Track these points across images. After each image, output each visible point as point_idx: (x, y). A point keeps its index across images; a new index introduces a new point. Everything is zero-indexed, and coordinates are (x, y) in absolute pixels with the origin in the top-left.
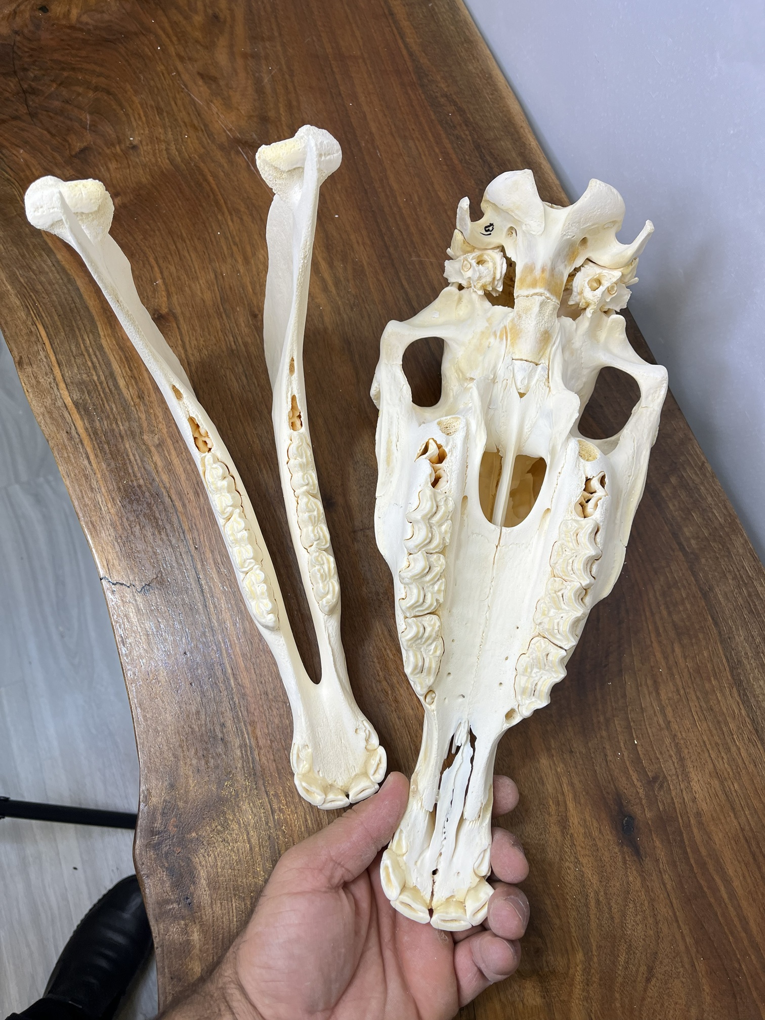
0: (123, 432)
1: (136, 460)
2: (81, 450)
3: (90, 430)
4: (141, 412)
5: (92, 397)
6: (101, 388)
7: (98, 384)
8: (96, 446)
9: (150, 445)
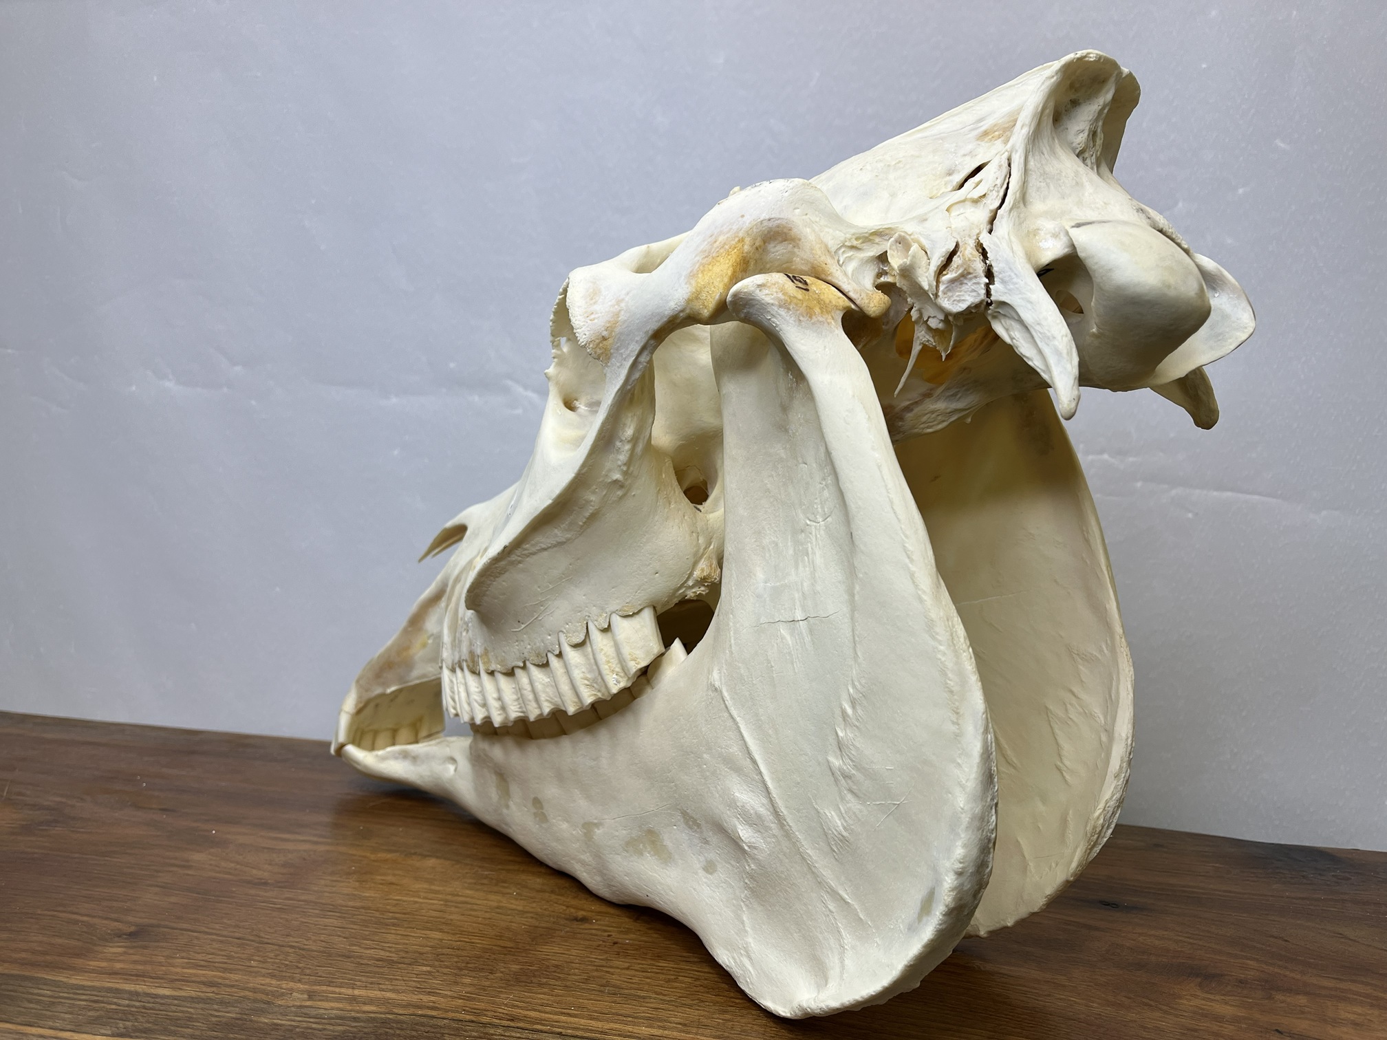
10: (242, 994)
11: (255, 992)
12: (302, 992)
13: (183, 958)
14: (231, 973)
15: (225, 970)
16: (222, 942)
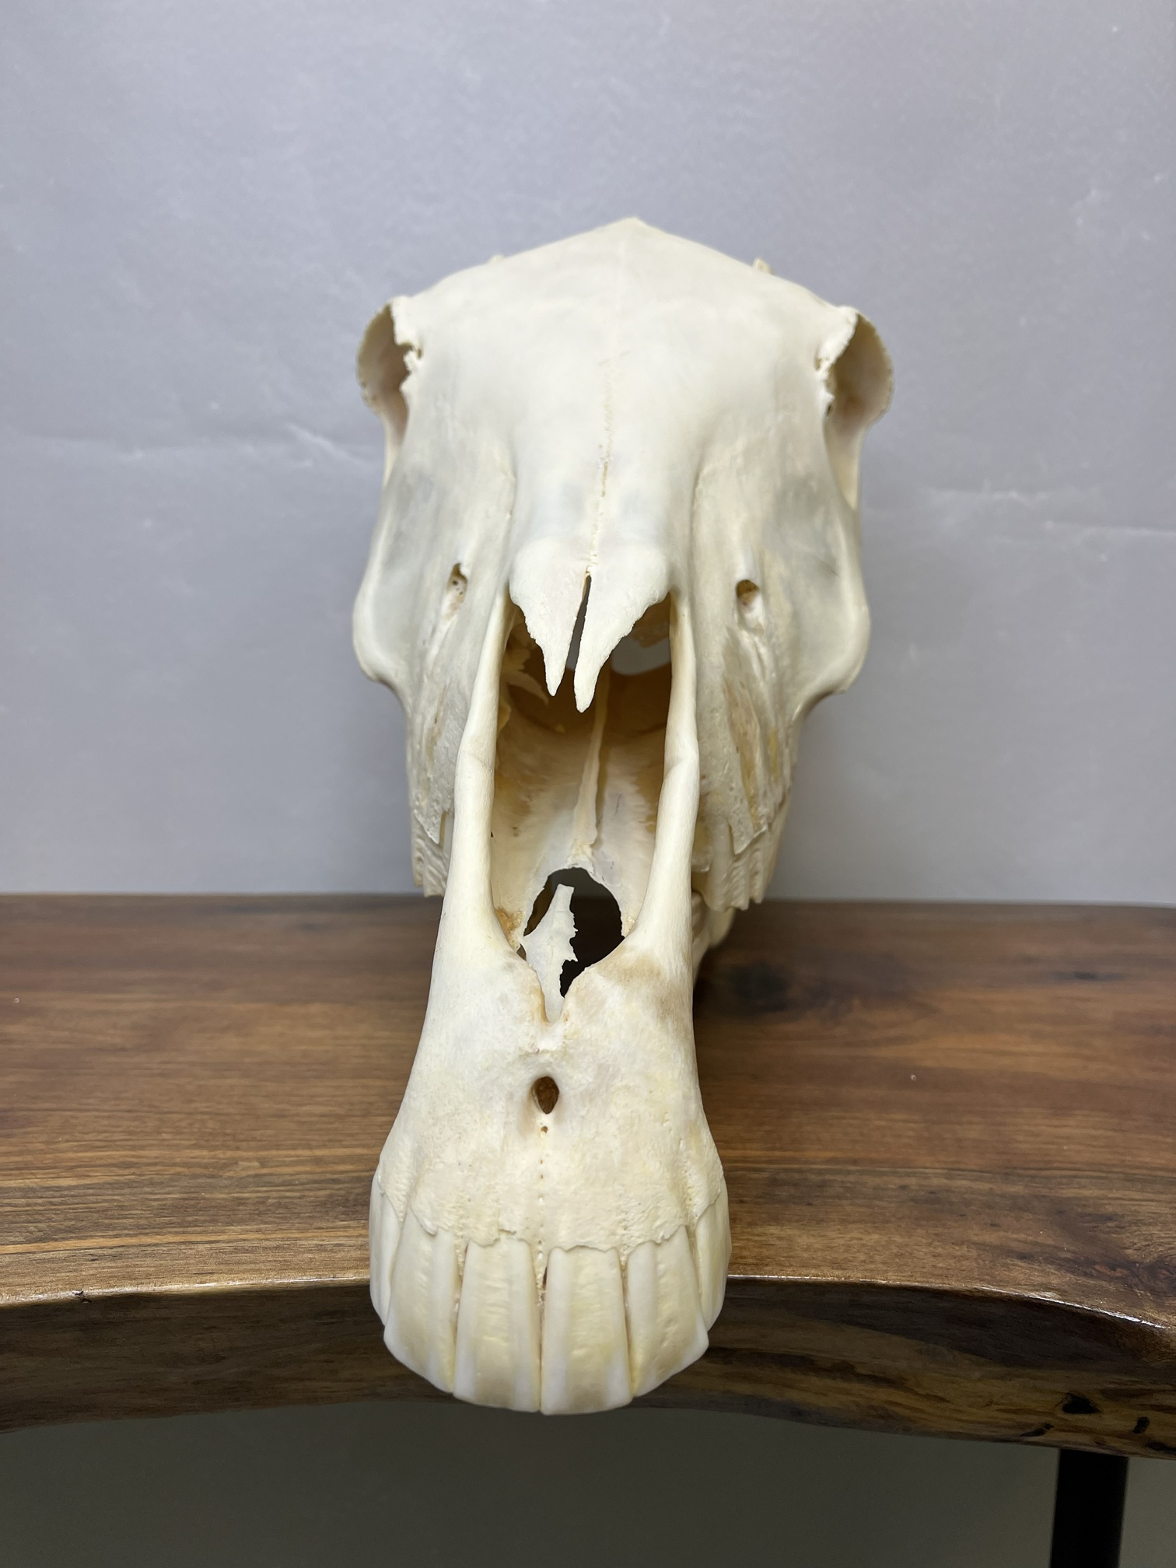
0: (185, 1196)
1: (266, 1191)
2: (165, 1249)
3: (126, 1232)
4: (164, 1170)
5: (50, 1219)
6: (43, 1206)
7: (28, 1208)
8: (175, 1230)
9: (252, 1172)
10: (172, 1172)
11: (190, 1168)
12: (248, 1159)
13: (67, 1141)
14: (144, 1150)
15: (133, 1148)
16: (109, 1117)
